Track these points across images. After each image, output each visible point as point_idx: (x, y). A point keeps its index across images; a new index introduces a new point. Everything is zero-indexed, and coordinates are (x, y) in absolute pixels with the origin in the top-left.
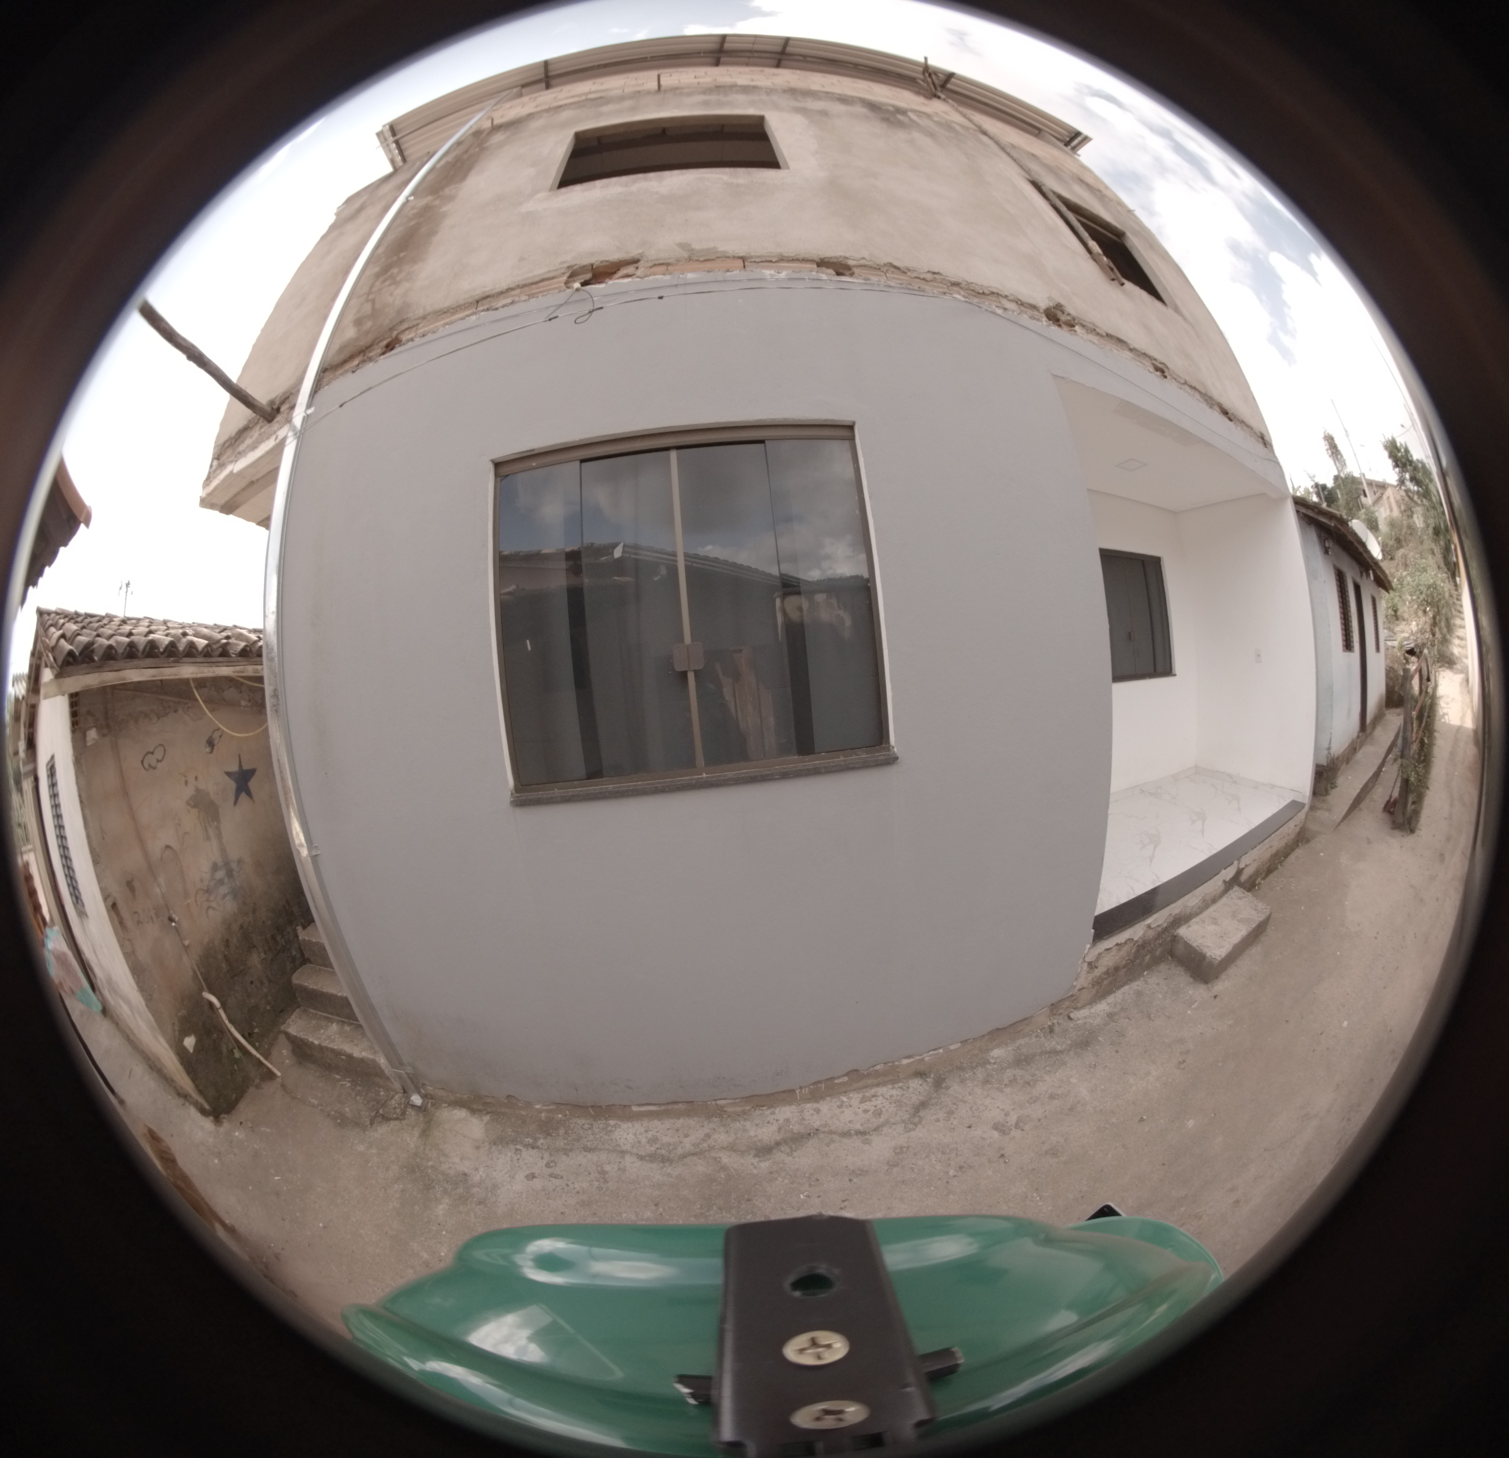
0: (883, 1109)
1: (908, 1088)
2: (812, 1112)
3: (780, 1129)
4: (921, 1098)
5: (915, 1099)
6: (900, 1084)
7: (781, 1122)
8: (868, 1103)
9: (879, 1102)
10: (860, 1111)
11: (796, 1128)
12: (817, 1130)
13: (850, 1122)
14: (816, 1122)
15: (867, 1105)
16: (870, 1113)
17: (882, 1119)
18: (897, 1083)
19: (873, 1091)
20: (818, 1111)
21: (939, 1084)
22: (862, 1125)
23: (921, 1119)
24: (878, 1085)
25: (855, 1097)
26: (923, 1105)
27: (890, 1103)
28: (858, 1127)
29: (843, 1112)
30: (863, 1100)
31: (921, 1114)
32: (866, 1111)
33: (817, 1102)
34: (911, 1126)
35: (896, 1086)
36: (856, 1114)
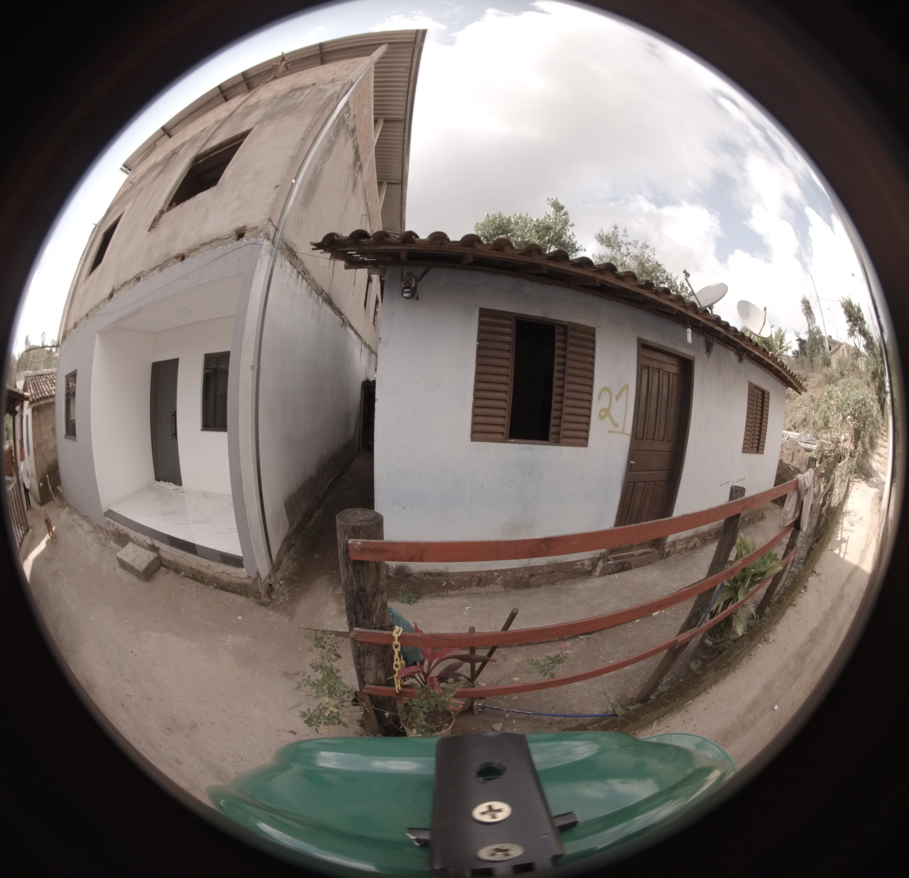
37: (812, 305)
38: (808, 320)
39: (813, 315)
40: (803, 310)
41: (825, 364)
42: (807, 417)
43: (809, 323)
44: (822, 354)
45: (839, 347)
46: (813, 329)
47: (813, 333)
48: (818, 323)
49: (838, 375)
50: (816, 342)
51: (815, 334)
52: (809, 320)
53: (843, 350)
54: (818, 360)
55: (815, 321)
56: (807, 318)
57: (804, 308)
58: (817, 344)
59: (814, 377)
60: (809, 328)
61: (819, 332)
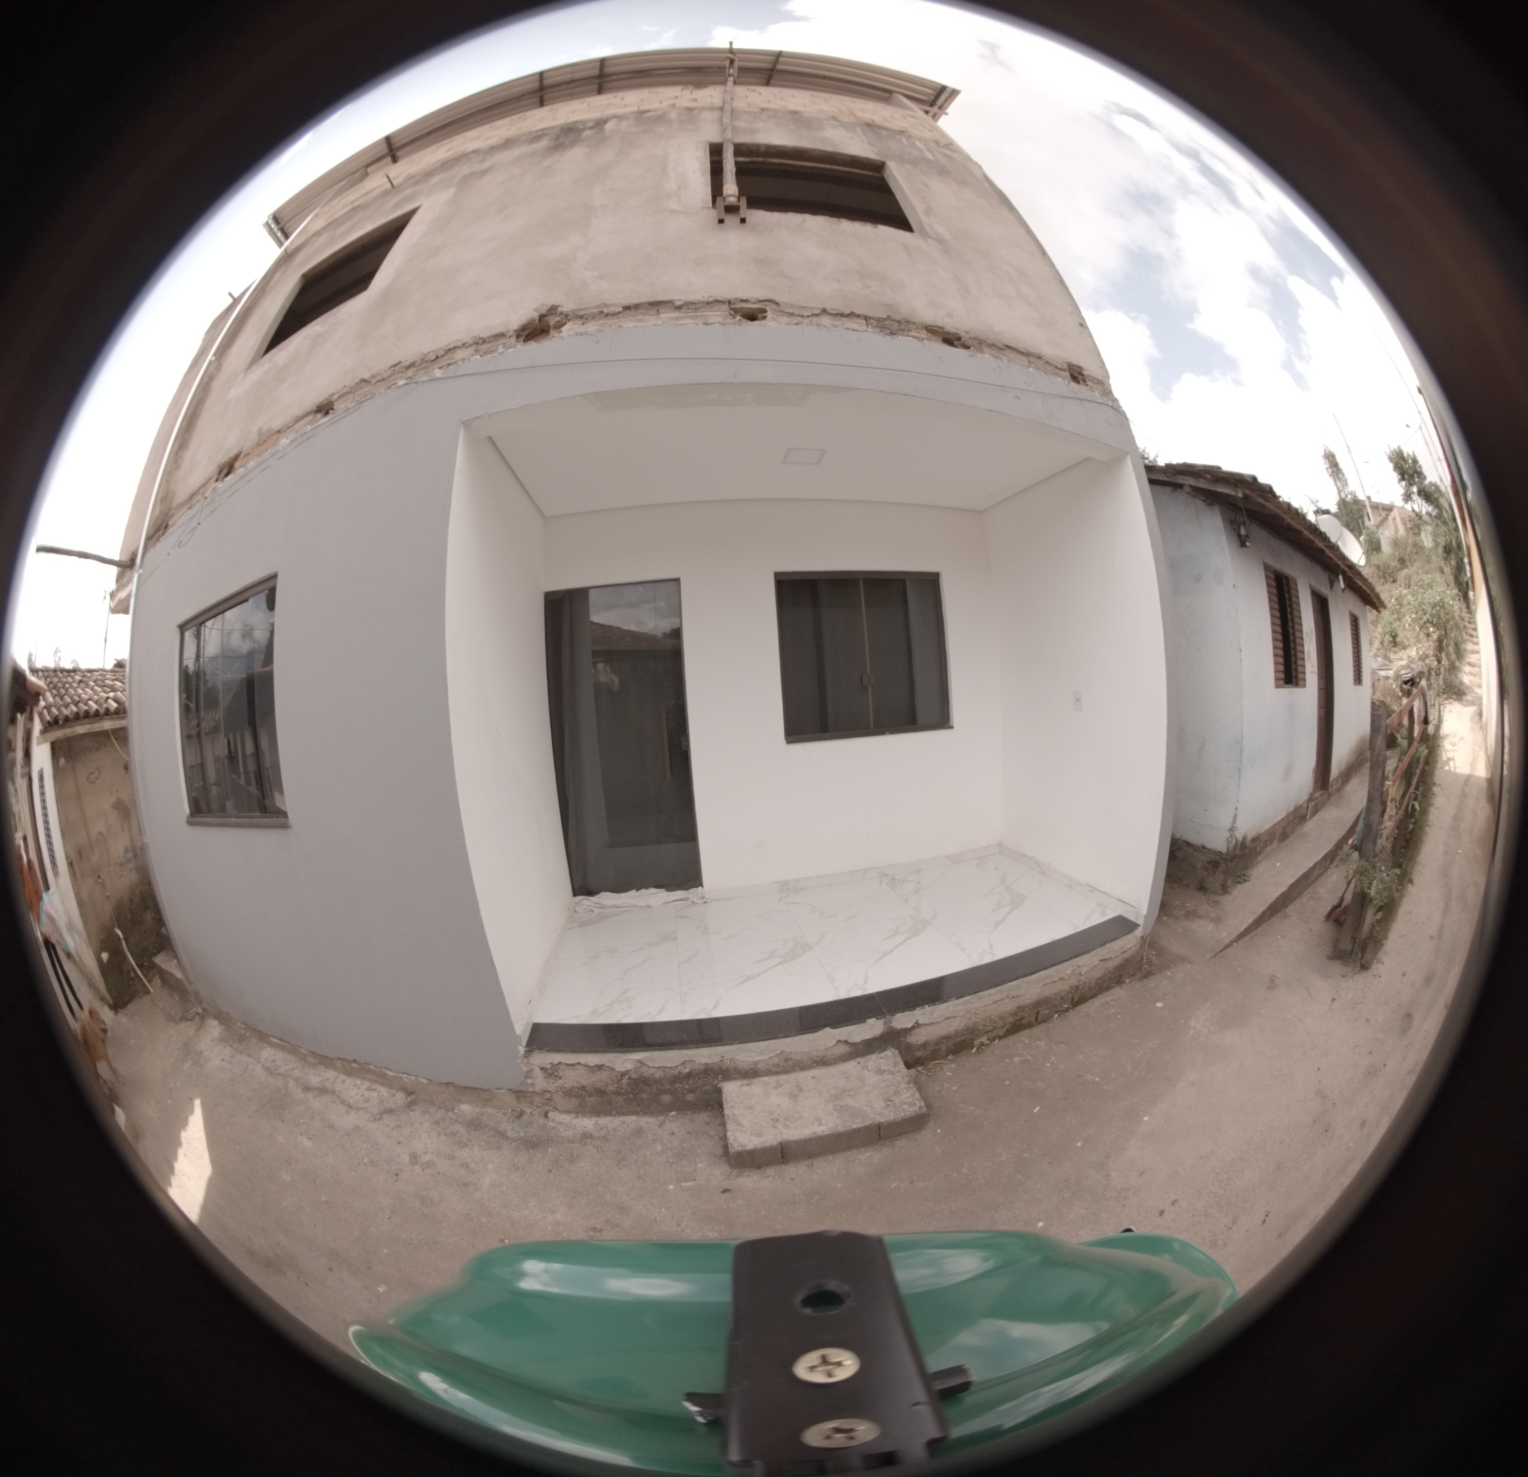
0: (371, 1100)
1: (394, 1096)
2: (341, 1081)
3: (321, 1081)
4: (394, 1106)
5: (390, 1105)
6: (393, 1091)
7: (325, 1078)
8: (368, 1092)
9: (373, 1095)
10: (360, 1094)
11: (328, 1085)
12: (335, 1092)
13: (351, 1097)
14: (338, 1087)
15: (367, 1093)
16: (364, 1098)
17: (365, 1106)
18: (392, 1089)
19: (377, 1086)
20: (344, 1081)
21: (410, 1105)
22: (354, 1102)
23: (381, 1118)
24: (382, 1084)
25: (367, 1084)
26: (390, 1111)
27: (378, 1099)
28: (351, 1102)
29: (353, 1089)
30: (369, 1089)
31: (384, 1116)
32: (363, 1096)
33: (348, 1076)
34: (372, 1119)
35: (390, 1091)
36: (357, 1094)
37: (1338, 460)
40: (1327, 470)
43: (1338, 490)
47: (1347, 501)
49: (1395, 563)
52: (1338, 482)
55: (1347, 482)
57: (1327, 466)
60: (1340, 496)
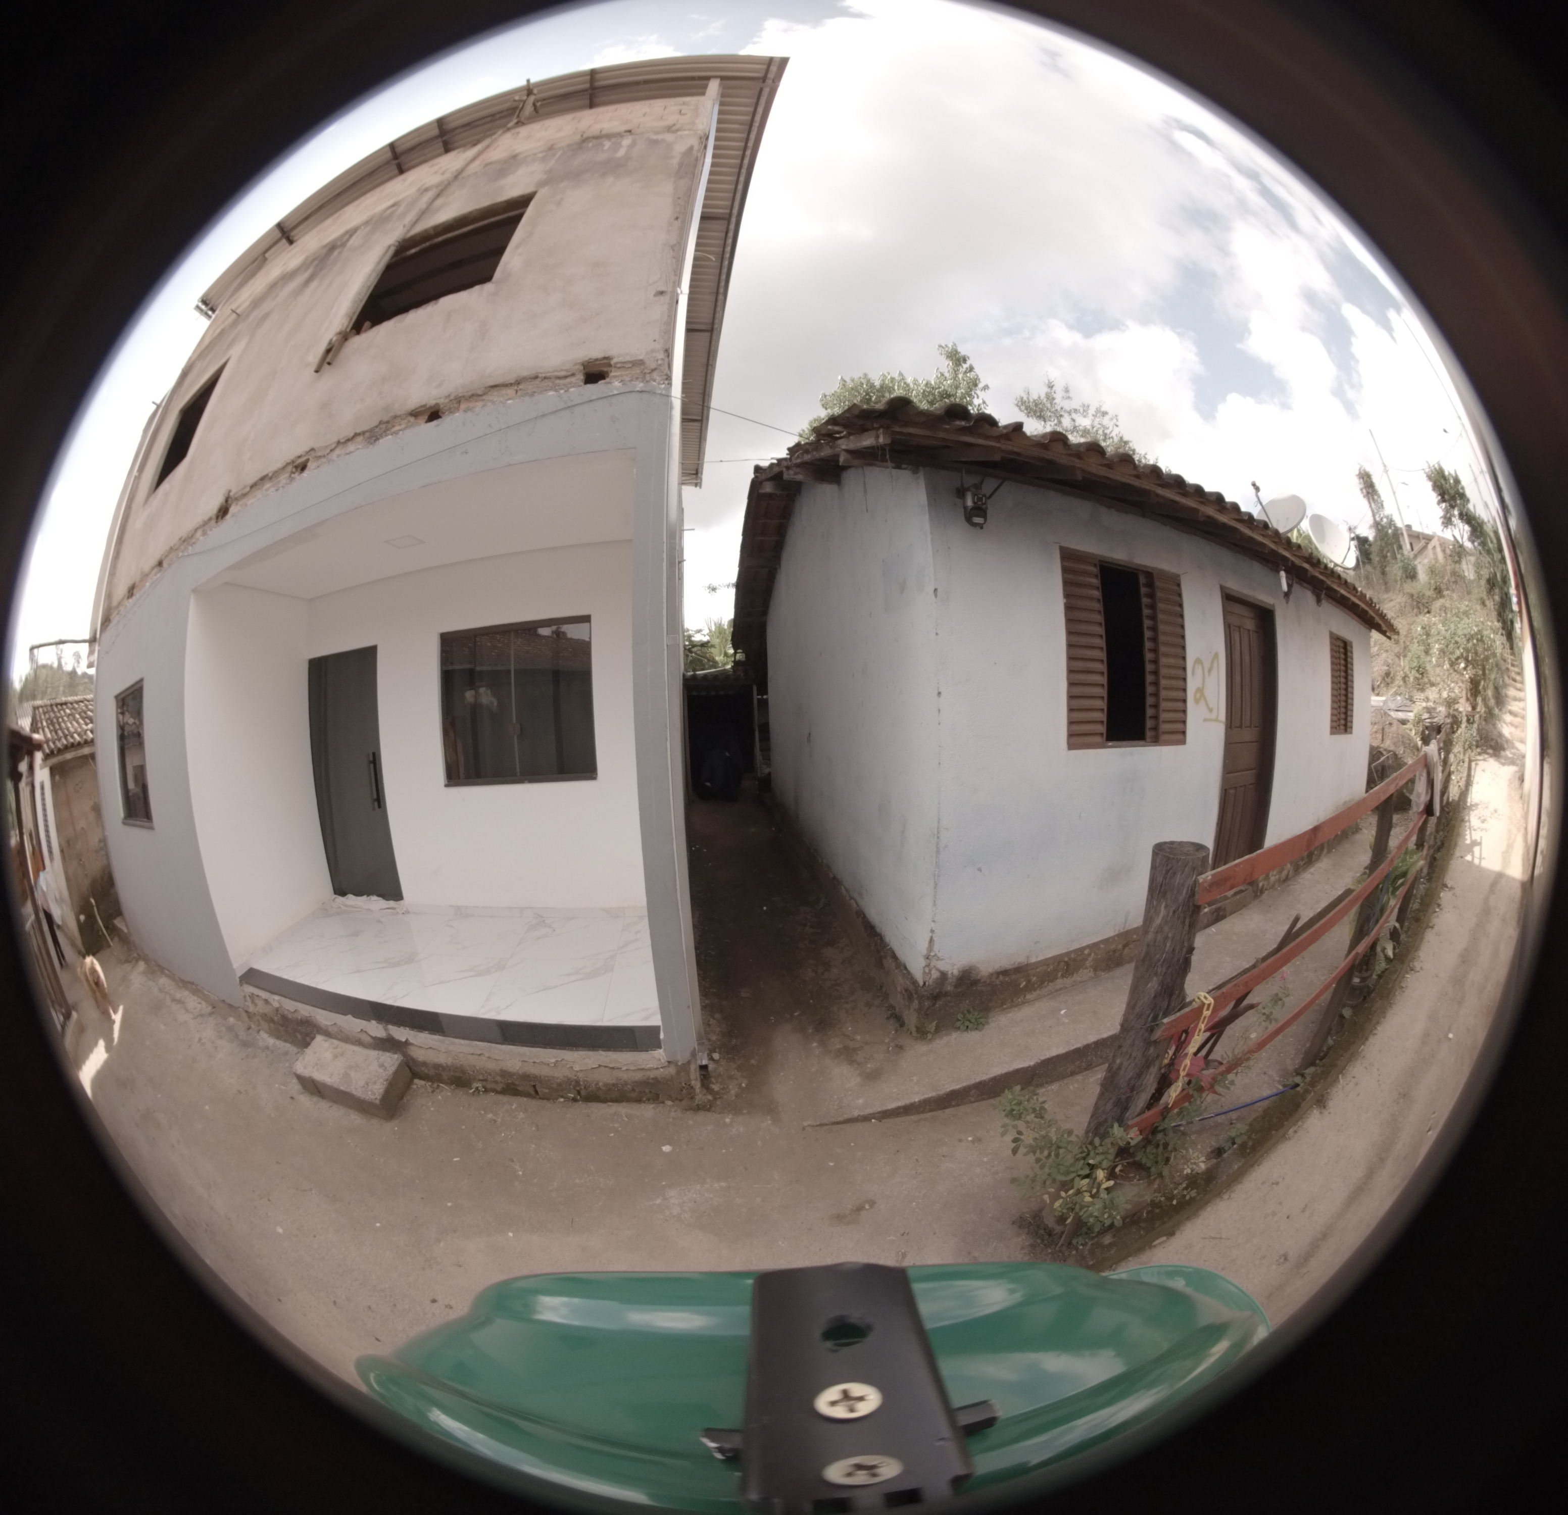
0: (197, 1009)
4: (205, 1013)
21: (211, 1014)
26: (202, 1015)
37: (1375, 480)
38: (1371, 506)
39: (1379, 497)
40: (1361, 490)
41: (1407, 577)
42: (1391, 670)
43: (1373, 511)
44: (1402, 561)
45: (1427, 544)
46: (1382, 519)
47: (1382, 526)
48: (1389, 509)
49: (1430, 593)
50: (1389, 542)
51: (1386, 527)
52: (1373, 505)
53: (1434, 547)
54: (1395, 570)
55: (1382, 505)
56: (1370, 503)
57: (1362, 486)
58: (1390, 544)
59: (1391, 600)
60: (1375, 519)
61: (1391, 522)
